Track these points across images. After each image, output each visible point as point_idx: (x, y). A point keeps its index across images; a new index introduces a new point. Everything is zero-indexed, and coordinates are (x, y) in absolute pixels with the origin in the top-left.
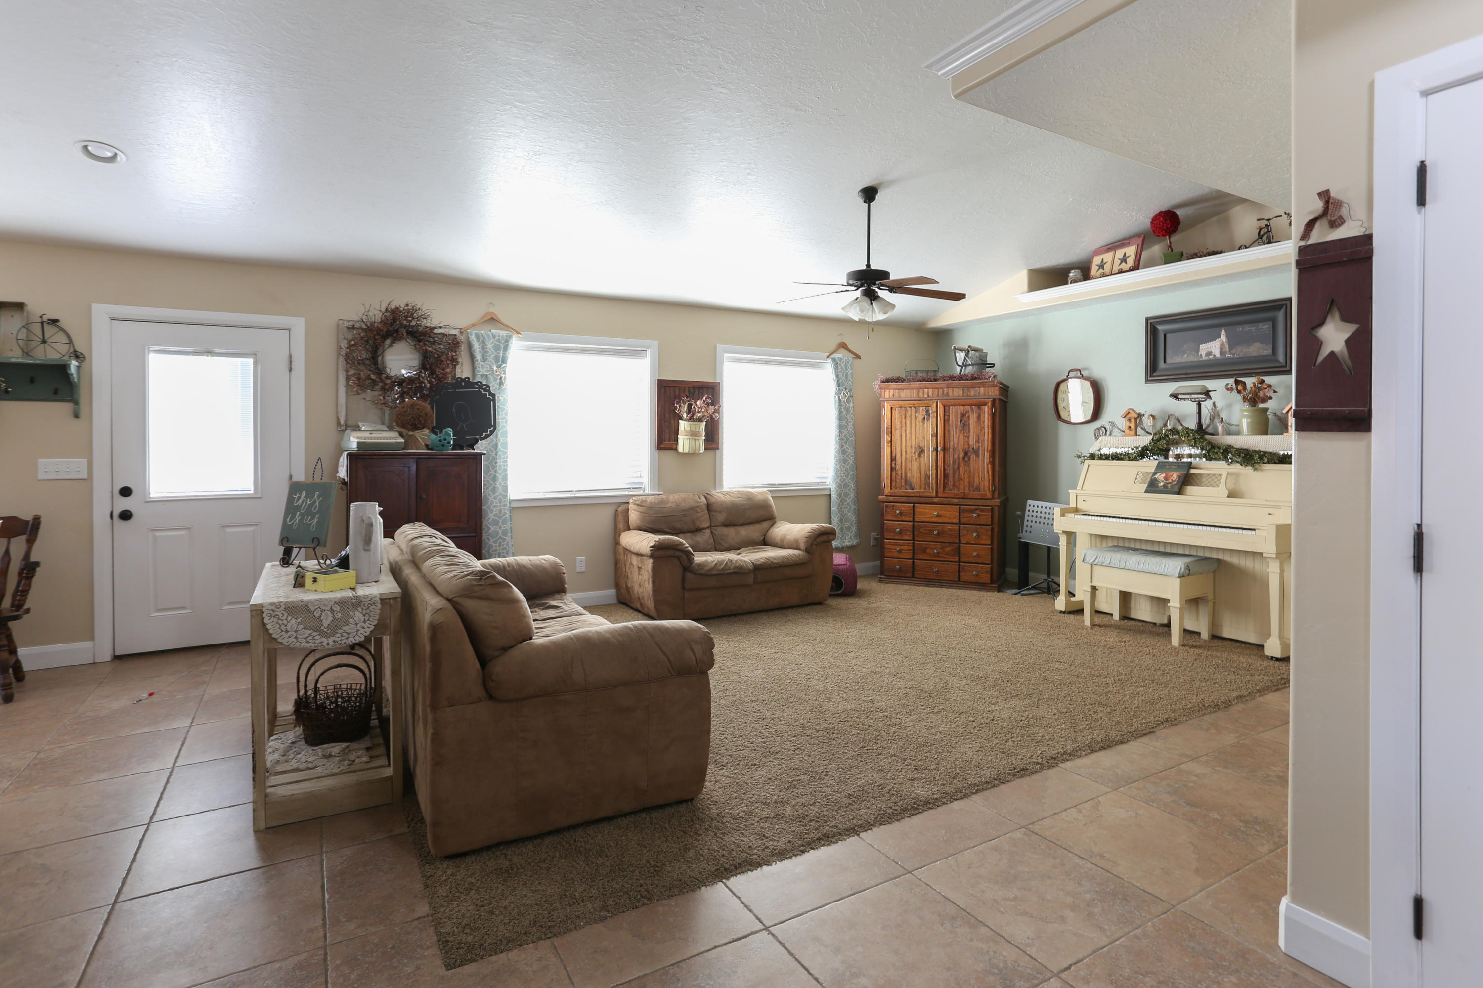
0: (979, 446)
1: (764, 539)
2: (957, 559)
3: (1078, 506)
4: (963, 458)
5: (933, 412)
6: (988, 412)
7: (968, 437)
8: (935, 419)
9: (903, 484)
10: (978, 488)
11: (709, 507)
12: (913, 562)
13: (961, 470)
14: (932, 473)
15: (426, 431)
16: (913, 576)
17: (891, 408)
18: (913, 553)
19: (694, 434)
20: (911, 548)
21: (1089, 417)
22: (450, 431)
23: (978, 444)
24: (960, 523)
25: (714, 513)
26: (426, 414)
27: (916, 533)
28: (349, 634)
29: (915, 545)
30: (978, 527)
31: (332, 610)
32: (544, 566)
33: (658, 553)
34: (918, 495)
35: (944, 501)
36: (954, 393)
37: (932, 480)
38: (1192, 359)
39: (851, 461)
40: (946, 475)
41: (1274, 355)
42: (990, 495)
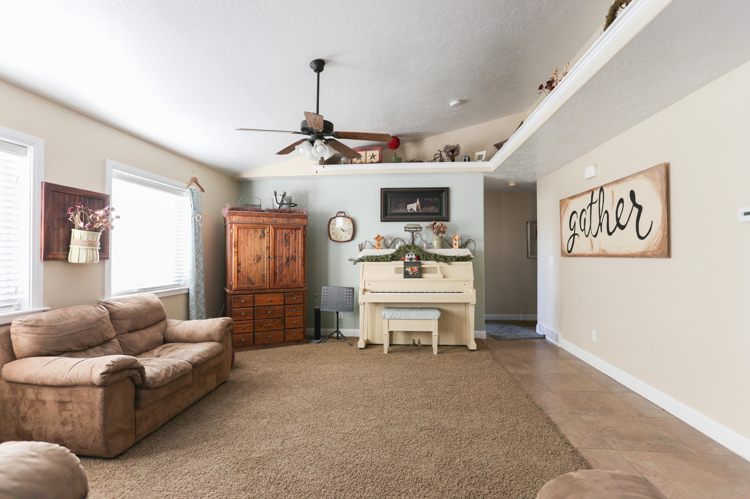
0: (296, 255)
1: (164, 338)
2: (283, 327)
3: (366, 288)
4: (286, 263)
5: (267, 233)
6: (301, 234)
7: (289, 249)
8: (268, 237)
9: (246, 281)
10: (295, 281)
11: (111, 316)
12: (254, 334)
13: (285, 271)
14: (266, 272)
16: (254, 344)
17: (238, 229)
18: (254, 328)
19: (88, 244)
20: (252, 325)
21: (349, 238)
23: (295, 254)
24: (284, 304)
27: (256, 314)
29: (255, 322)
30: (295, 305)
34: (257, 288)
35: (274, 291)
36: (280, 221)
37: (267, 278)
38: (404, 211)
39: (201, 267)
40: (275, 274)
41: (440, 213)
42: (302, 285)
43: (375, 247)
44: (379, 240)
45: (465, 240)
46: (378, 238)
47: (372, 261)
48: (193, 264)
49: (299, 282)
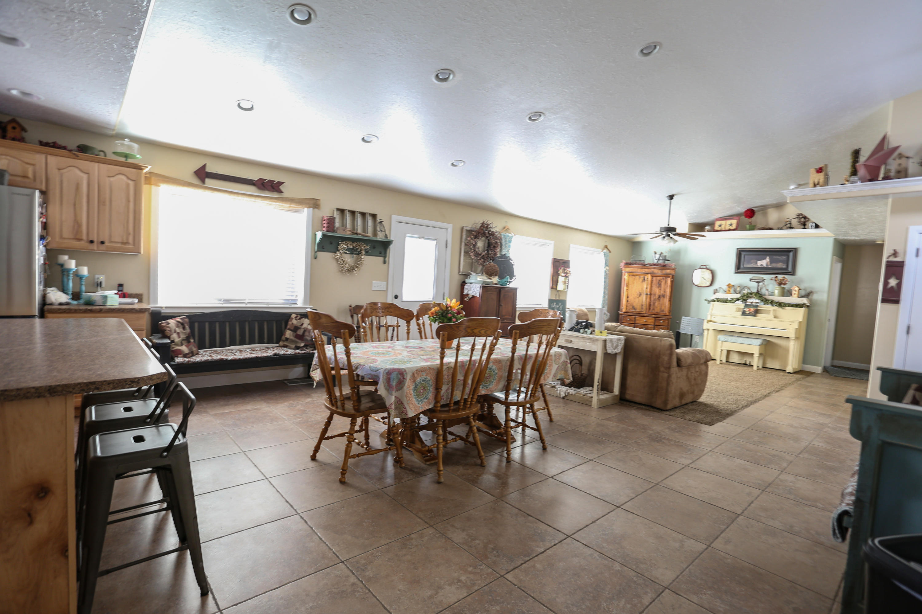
0: (665, 294)
3: (710, 319)
4: (658, 298)
5: (647, 278)
6: (670, 280)
7: (661, 290)
8: (647, 281)
9: (632, 308)
10: (663, 311)
13: (657, 304)
17: (629, 275)
19: (564, 283)
21: (708, 284)
24: (655, 325)
30: (662, 326)
34: (638, 312)
35: (648, 315)
36: (656, 271)
37: (644, 307)
38: (755, 266)
40: (650, 305)
41: (787, 268)
42: (668, 314)
43: (726, 292)
45: (808, 291)
46: (729, 286)
47: (721, 302)
49: (666, 312)
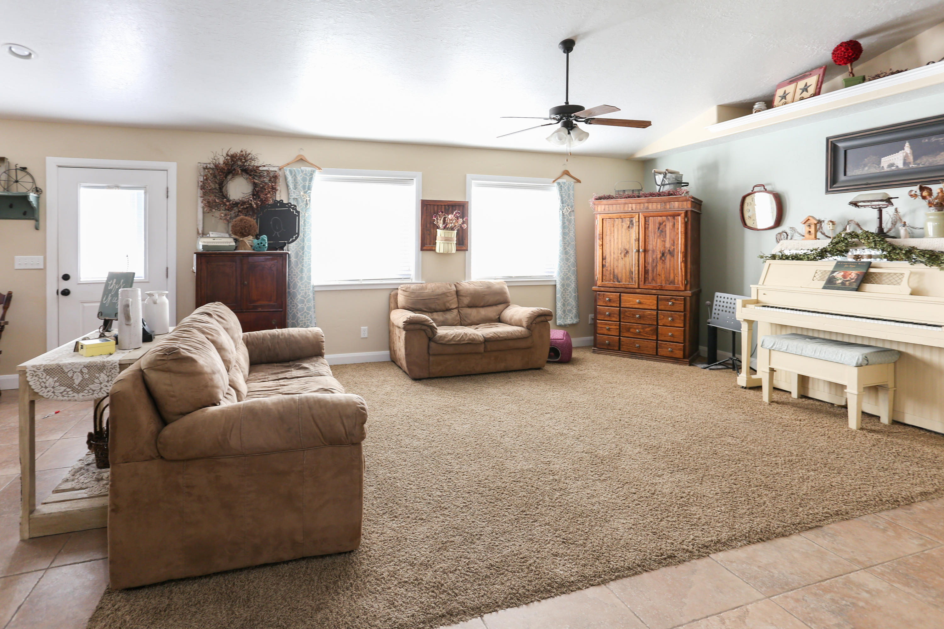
0: (674, 249)
1: (499, 318)
2: (655, 338)
3: (759, 299)
4: (661, 258)
5: (636, 222)
6: (681, 221)
7: (664, 241)
9: (612, 278)
10: (673, 282)
11: (457, 292)
12: (620, 339)
13: (659, 267)
14: (635, 269)
15: (251, 238)
16: (619, 350)
17: (603, 220)
18: (620, 331)
19: (447, 240)
20: (618, 327)
21: (772, 224)
22: (265, 237)
23: (673, 247)
24: (658, 309)
25: (461, 298)
26: (251, 226)
27: (622, 316)
28: (94, 391)
29: (621, 325)
30: (673, 313)
31: (81, 372)
32: (308, 336)
33: (409, 327)
34: (623, 286)
35: (645, 292)
36: (653, 207)
37: (635, 275)
38: (873, 170)
39: (572, 260)
40: (646, 272)
42: (683, 288)
43: (803, 236)
44: (809, 226)
46: (810, 222)
47: (787, 259)
48: (560, 256)
49: (678, 284)
